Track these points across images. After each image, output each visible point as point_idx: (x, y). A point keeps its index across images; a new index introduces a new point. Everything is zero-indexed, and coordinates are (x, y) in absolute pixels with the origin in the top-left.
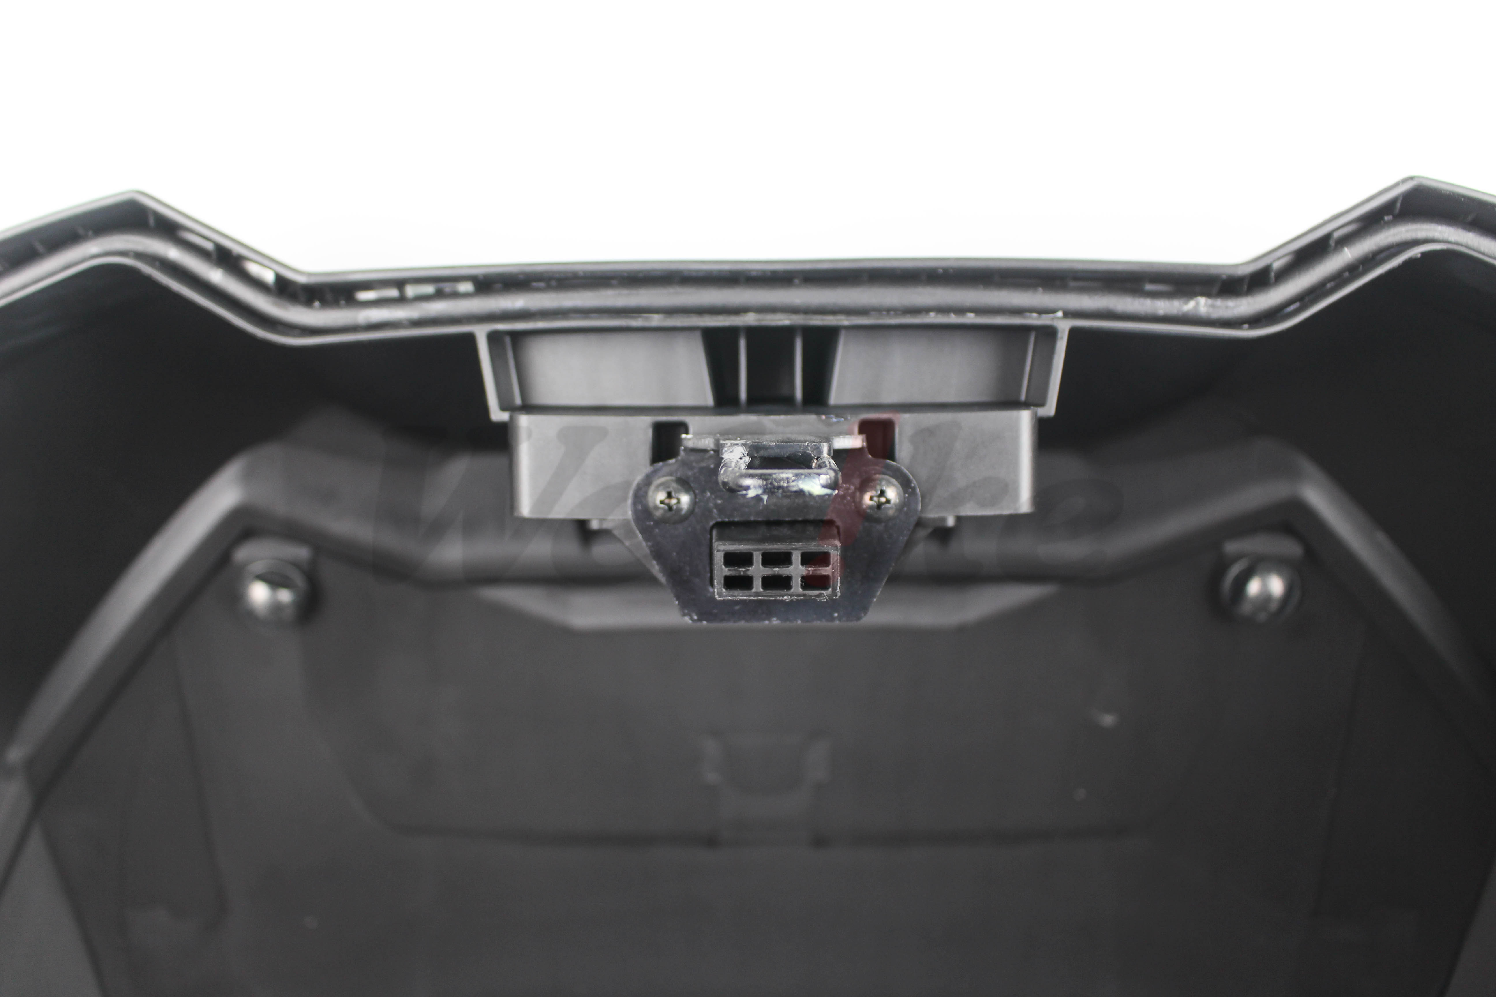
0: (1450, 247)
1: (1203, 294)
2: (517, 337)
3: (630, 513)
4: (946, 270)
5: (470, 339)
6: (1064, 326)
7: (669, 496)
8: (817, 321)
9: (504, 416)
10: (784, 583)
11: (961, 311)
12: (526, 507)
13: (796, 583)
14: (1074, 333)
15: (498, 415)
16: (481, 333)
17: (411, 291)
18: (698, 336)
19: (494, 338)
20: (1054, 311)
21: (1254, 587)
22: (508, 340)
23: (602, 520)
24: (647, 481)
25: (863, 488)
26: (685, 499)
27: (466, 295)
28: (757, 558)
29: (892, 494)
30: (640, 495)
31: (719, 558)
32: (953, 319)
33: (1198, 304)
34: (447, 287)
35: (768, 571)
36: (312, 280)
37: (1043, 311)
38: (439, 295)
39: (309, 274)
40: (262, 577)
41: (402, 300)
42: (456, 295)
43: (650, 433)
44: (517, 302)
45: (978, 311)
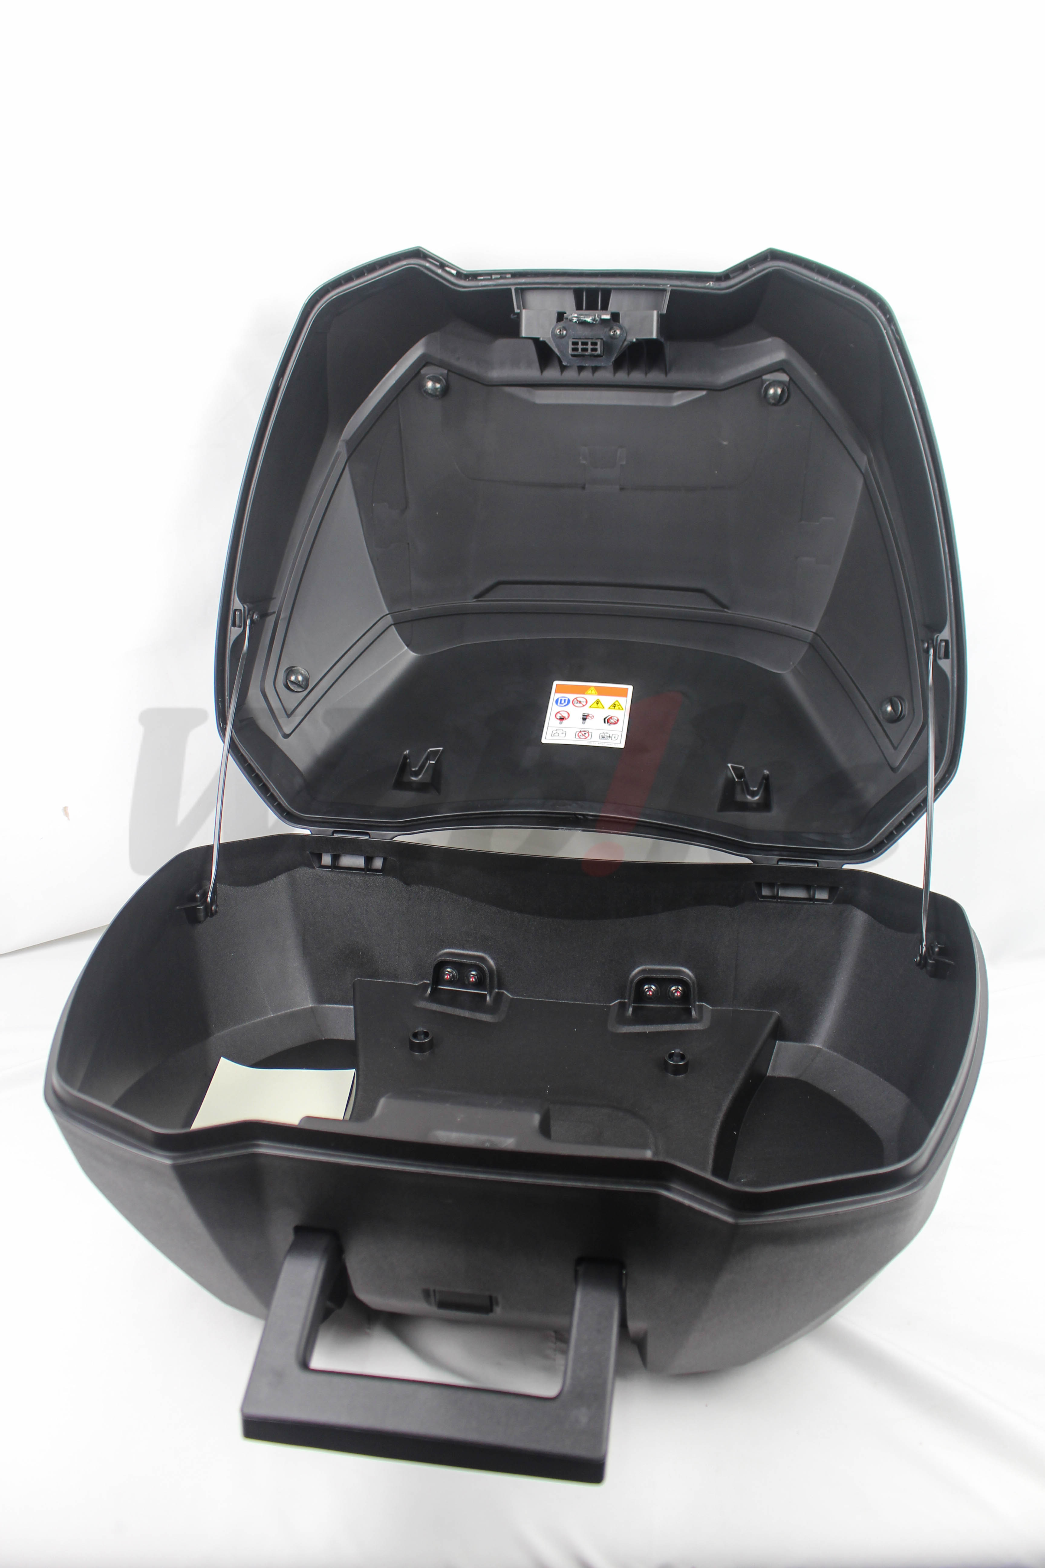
0: (781, 268)
1: (711, 281)
2: (523, 290)
3: (550, 335)
4: (638, 273)
5: (510, 290)
6: (669, 289)
7: (560, 331)
8: (606, 286)
9: (519, 311)
10: (586, 350)
11: (641, 284)
12: (524, 334)
13: (589, 350)
14: (672, 291)
15: (517, 310)
16: (513, 288)
17: (493, 277)
18: (572, 291)
19: (516, 290)
20: (667, 285)
21: (771, 391)
22: (520, 291)
23: (543, 338)
24: (555, 327)
25: (610, 330)
26: (565, 332)
27: (509, 278)
28: (580, 343)
29: (618, 332)
30: (553, 331)
31: (570, 343)
32: (639, 286)
33: (710, 284)
34: (503, 275)
35: (582, 347)
36: (468, 273)
37: (663, 285)
38: (501, 278)
39: (467, 271)
40: (431, 379)
41: (491, 279)
42: (506, 278)
43: (556, 315)
44: (523, 280)
45: (646, 284)
